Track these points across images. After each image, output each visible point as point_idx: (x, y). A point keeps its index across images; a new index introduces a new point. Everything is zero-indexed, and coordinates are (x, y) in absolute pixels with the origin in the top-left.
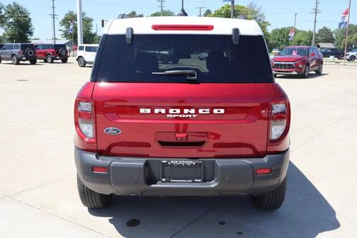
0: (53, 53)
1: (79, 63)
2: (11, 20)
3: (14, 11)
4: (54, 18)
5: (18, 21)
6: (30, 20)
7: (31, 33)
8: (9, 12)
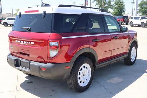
0: (122, 20)
1: (131, 25)
2: (116, 6)
3: (118, 2)
4: (133, 4)
5: (119, 7)
6: (124, 5)
7: (124, 11)
8: (116, 3)
